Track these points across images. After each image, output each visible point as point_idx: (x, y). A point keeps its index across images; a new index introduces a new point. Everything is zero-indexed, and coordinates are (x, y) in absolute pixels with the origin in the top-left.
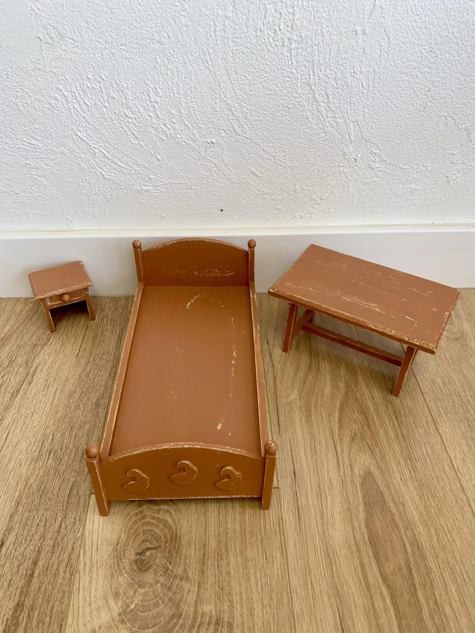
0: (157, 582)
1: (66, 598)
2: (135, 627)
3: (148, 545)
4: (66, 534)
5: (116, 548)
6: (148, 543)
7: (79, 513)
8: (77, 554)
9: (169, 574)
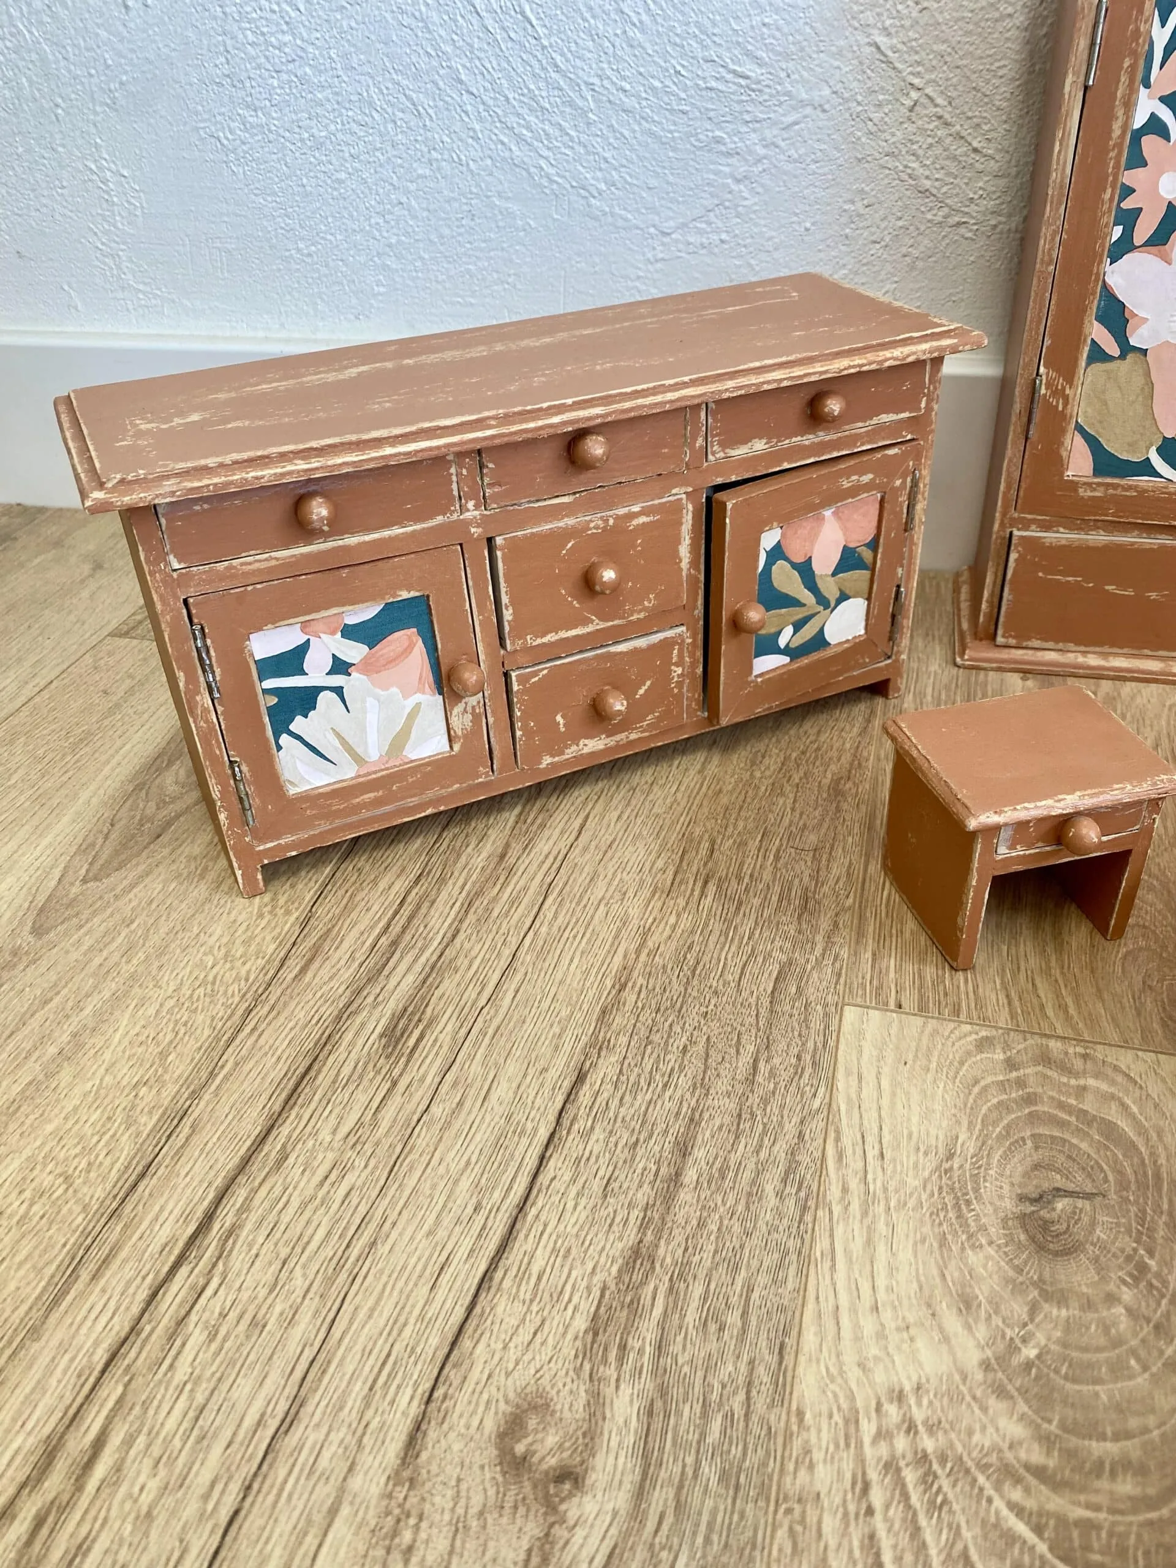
0: (1111, 1299)
1: (792, 1271)
2: (1050, 1422)
3: (1059, 1181)
4: (774, 1093)
5: (947, 1165)
6: (1058, 1177)
7: (810, 1045)
8: (817, 1154)
9: (1151, 1285)
